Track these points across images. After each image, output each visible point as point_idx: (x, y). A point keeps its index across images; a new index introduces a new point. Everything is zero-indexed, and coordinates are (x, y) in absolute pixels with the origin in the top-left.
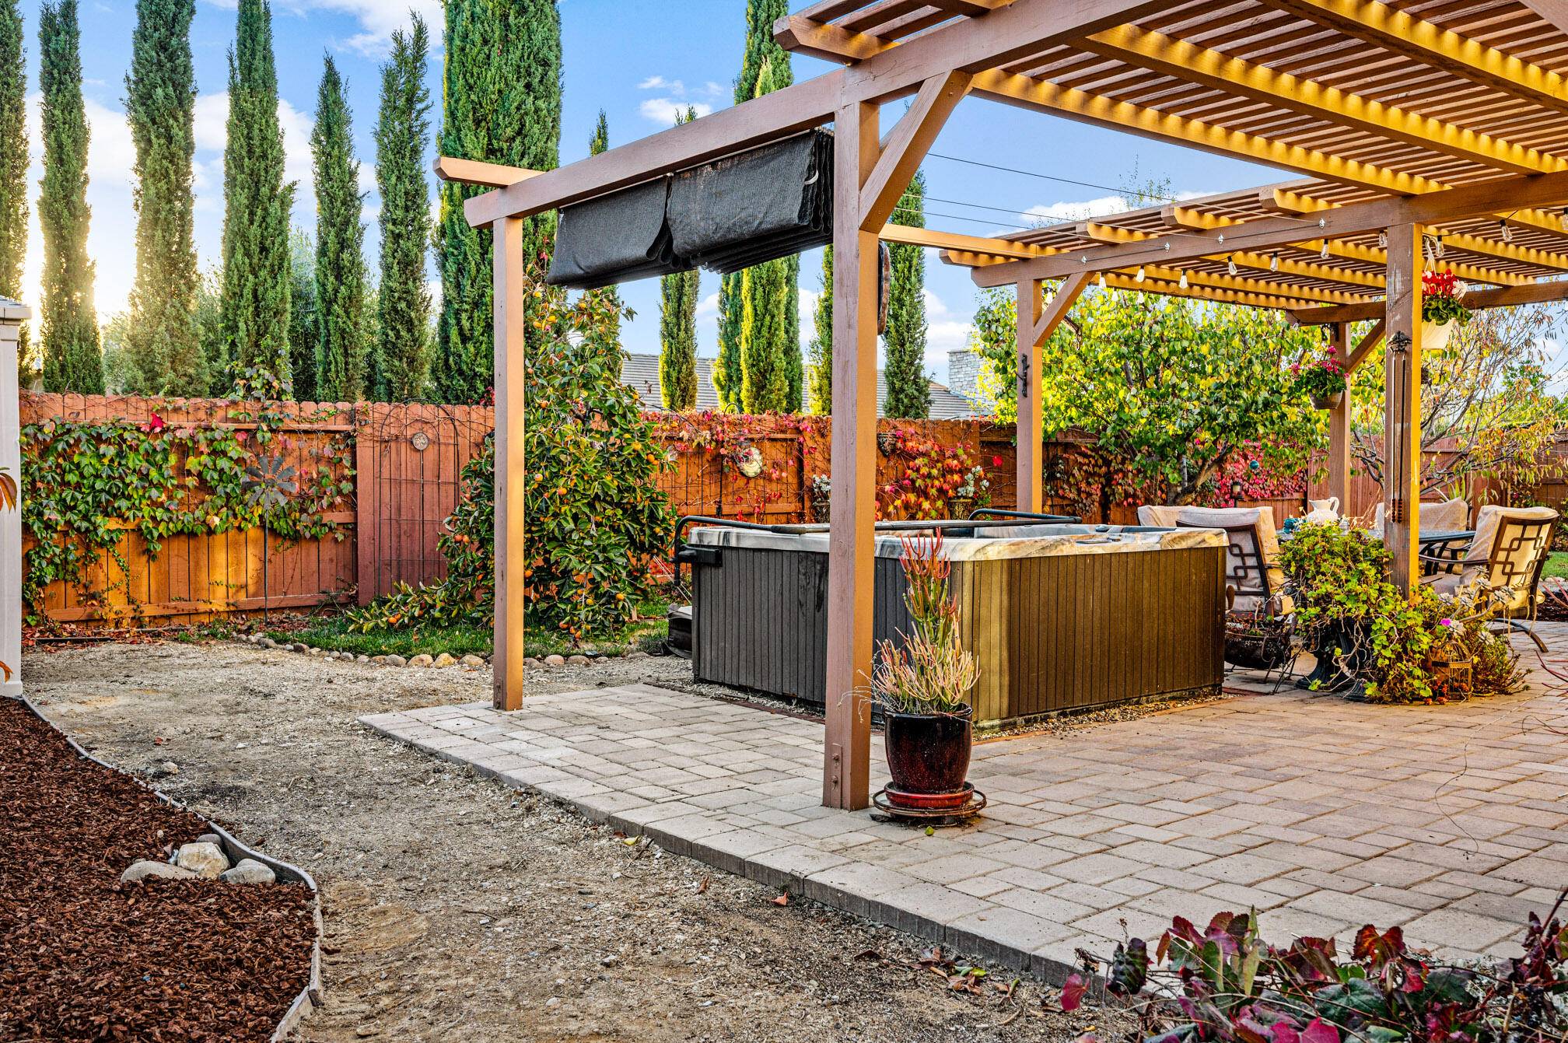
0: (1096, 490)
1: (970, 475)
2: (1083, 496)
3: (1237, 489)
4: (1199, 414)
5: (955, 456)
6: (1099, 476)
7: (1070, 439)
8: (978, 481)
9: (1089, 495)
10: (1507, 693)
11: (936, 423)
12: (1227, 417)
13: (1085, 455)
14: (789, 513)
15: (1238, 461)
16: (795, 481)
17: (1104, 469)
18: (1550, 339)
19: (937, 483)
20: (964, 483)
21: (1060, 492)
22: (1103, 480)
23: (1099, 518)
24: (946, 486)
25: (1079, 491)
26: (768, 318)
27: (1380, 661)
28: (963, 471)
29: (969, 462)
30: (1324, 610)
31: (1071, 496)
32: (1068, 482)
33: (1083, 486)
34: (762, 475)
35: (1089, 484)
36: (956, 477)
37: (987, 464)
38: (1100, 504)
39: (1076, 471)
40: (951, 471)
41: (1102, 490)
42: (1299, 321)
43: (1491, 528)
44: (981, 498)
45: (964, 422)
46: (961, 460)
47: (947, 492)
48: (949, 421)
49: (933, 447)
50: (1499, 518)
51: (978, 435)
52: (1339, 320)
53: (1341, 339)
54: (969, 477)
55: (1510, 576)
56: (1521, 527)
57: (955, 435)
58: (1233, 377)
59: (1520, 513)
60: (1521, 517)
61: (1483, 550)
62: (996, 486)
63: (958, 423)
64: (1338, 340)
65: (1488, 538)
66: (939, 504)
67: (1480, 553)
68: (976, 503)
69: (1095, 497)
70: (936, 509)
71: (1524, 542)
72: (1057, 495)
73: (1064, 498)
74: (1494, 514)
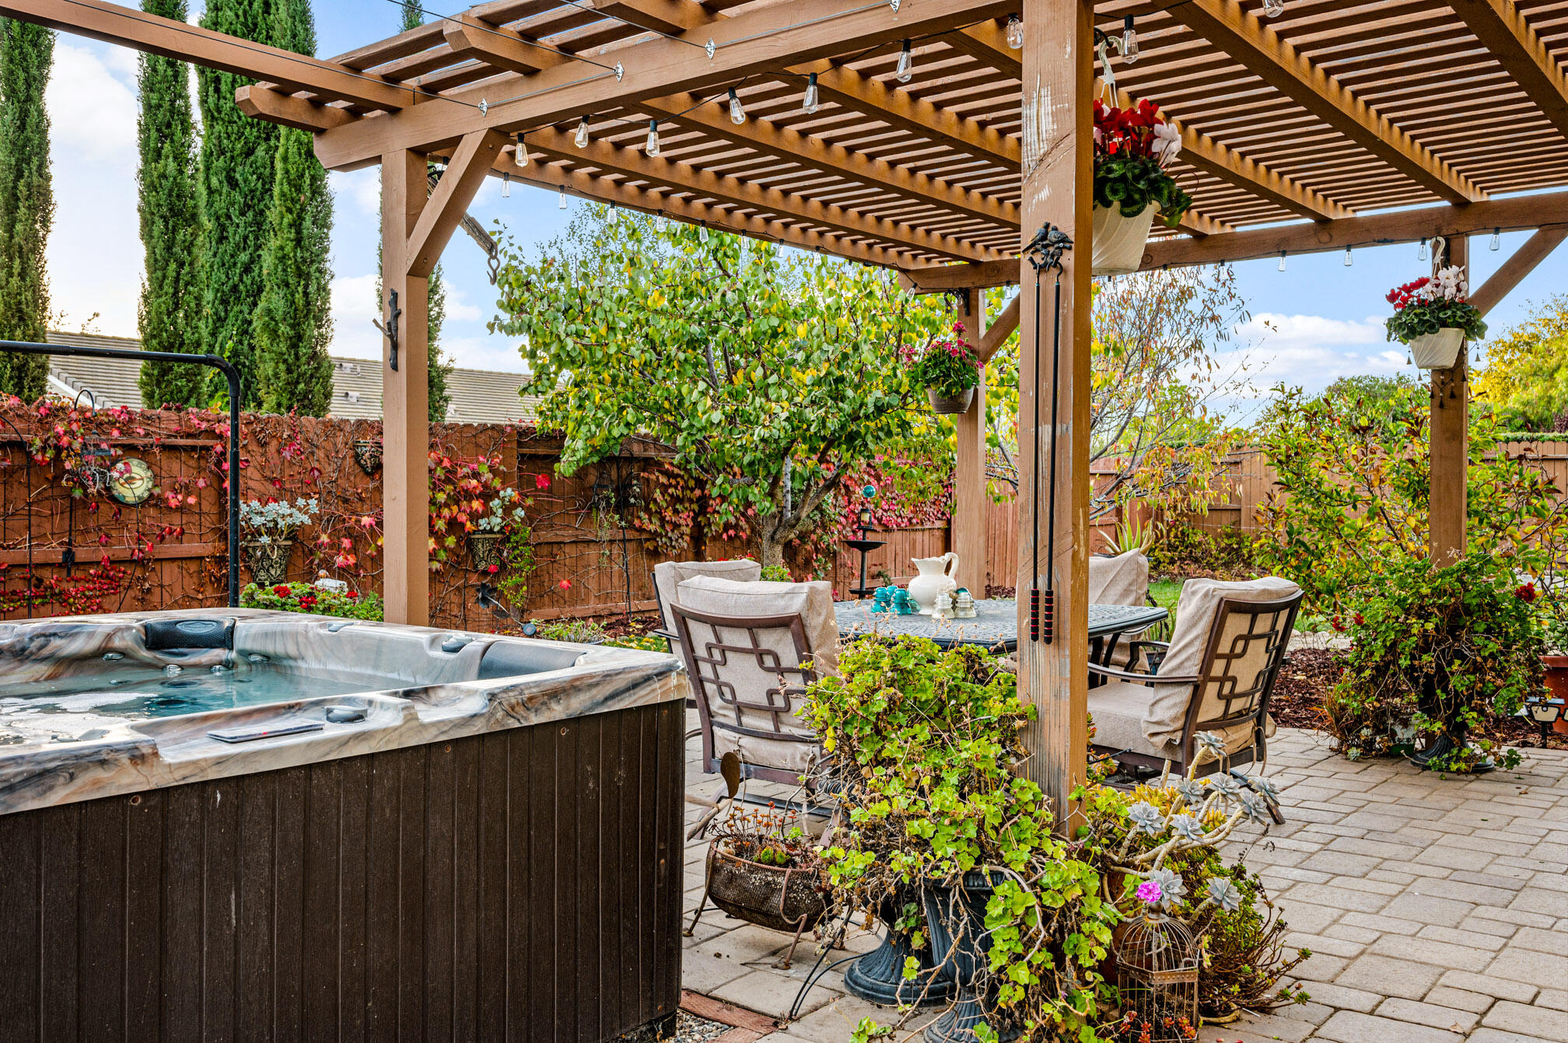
0: (685, 521)
1: (497, 501)
2: (668, 528)
3: (866, 517)
4: (787, 419)
5: (476, 475)
6: (691, 501)
7: (652, 453)
8: (508, 509)
9: (676, 526)
10: (1265, 1009)
11: (453, 427)
12: (823, 422)
13: (669, 475)
14: (201, 558)
15: (869, 483)
16: (215, 510)
17: (698, 492)
18: (1222, 341)
19: (446, 512)
20: (489, 513)
21: (637, 522)
22: (695, 507)
23: (690, 555)
24: (463, 518)
25: (662, 520)
26: (173, 266)
27: (1005, 991)
28: (488, 494)
29: (497, 483)
30: (884, 857)
31: (652, 528)
32: (647, 510)
33: (669, 515)
34: (151, 501)
35: (676, 512)
36: (476, 505)
37: (523, 484)
38: (691, 537)
39: (658, 494)
40: (469, 495)
41: (694, 519)
42: (915, 286)
43: (1200, 618)
44: (515, 532)
45: (493, 427)
46: (483, 479)
47: (463, 525)
48: (470, 426)
49: (440, 462)
50: (1215, 602)
51: (515, 445)
52: (970, 285)
53: (973, 312)
54: (495, 503)
55: (1229, 700)
56: (1249, 616)
57: (477, 445)
58: (833, 369)
59: (1248, 592)
60: (1250, 600)
61: (1188, 659)
62: (544, 515)
63: (484, 428)
64: (968, 314)
65: (1196, 638)
66: (451, 541)
67: (1182, 663)
68: (508, 540)
69: (684, 528)
70: (446, 549)
71: (1252, 643)
72: (631, 526)
73: (641, 530)
74: (1206, 595)
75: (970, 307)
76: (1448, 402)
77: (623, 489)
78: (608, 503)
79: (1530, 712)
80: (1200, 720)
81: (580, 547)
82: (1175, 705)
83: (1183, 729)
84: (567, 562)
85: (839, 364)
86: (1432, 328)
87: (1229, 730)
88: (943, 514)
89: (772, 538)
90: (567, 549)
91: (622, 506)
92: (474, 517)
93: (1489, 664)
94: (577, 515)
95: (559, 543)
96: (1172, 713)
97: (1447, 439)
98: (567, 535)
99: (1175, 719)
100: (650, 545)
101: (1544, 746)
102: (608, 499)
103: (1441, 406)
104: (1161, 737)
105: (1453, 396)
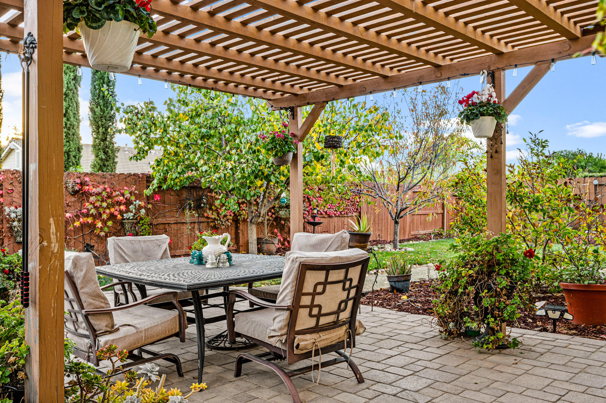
3: (315, 211)
5: (122, 195)
8: (138, 209)
9: (225, 216)
19: (107, 211)
20: (128, 211)
21: (205, 214)
24: (116, 213)
28: (128, 203)
29: (133, 198)
31: (213, 217)
32: (210, 209)
36: (123, 208)
37: (149, 199)
38: (233, 220)
40: (119, 204)
42: (272, 106)
43: (291, 273)
44: (142, 219)
45: (134, 175)
46: (125, 197)
47: (116, 216)
48: (123, 174)
49: (105, 189)
50: (297, 264)
51: (145, 182)
52: (293, 105)
53: (295, 117)
54: (131, 207)
55: (318, 316)
56: (324, 272)
57: (126, 182)
58: (253, 146)
59: (322, 258)
60: (323, 263)
61: (286, 296)
62: (161, 212)
63: (130, 175)
64: (293, 119)
65: (289, 284)
66: (110, 223)
67: (284, 298)
68: (139, 222)
69: (229, 217)
70: (108, 227)
71: (328, 287)
72: (203, 216)
73: (208, 218)
74: (293, 261)
75: (294, 115)
76: (495, 155)
77: (198, 201)
78: (190, 206)
79: (547, 313)
80: (297, 328)
81: (179, 225)
82: (280, 321)
83: (287, 334)
84: (172, 232)
85: (256, 144)
86: (476, 116)
87: (321, 334)
88: (357, 209)
89: (251, 222)
90: (173, 226)
91: (198, 207)
92: (121, 213)
93: (504, 293)
94: (177, 212)
95: (169, 223)
96: (280, 325)
97: (495, 174)
98: (172, 220)
99: (281, 329)
100: (212, 224)
101: (554, 331)
102: (190, 204)
103: (492, 157)
104: (275, 338)
105: (496, 152)
